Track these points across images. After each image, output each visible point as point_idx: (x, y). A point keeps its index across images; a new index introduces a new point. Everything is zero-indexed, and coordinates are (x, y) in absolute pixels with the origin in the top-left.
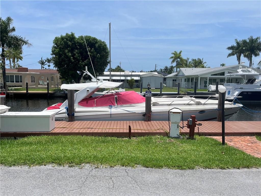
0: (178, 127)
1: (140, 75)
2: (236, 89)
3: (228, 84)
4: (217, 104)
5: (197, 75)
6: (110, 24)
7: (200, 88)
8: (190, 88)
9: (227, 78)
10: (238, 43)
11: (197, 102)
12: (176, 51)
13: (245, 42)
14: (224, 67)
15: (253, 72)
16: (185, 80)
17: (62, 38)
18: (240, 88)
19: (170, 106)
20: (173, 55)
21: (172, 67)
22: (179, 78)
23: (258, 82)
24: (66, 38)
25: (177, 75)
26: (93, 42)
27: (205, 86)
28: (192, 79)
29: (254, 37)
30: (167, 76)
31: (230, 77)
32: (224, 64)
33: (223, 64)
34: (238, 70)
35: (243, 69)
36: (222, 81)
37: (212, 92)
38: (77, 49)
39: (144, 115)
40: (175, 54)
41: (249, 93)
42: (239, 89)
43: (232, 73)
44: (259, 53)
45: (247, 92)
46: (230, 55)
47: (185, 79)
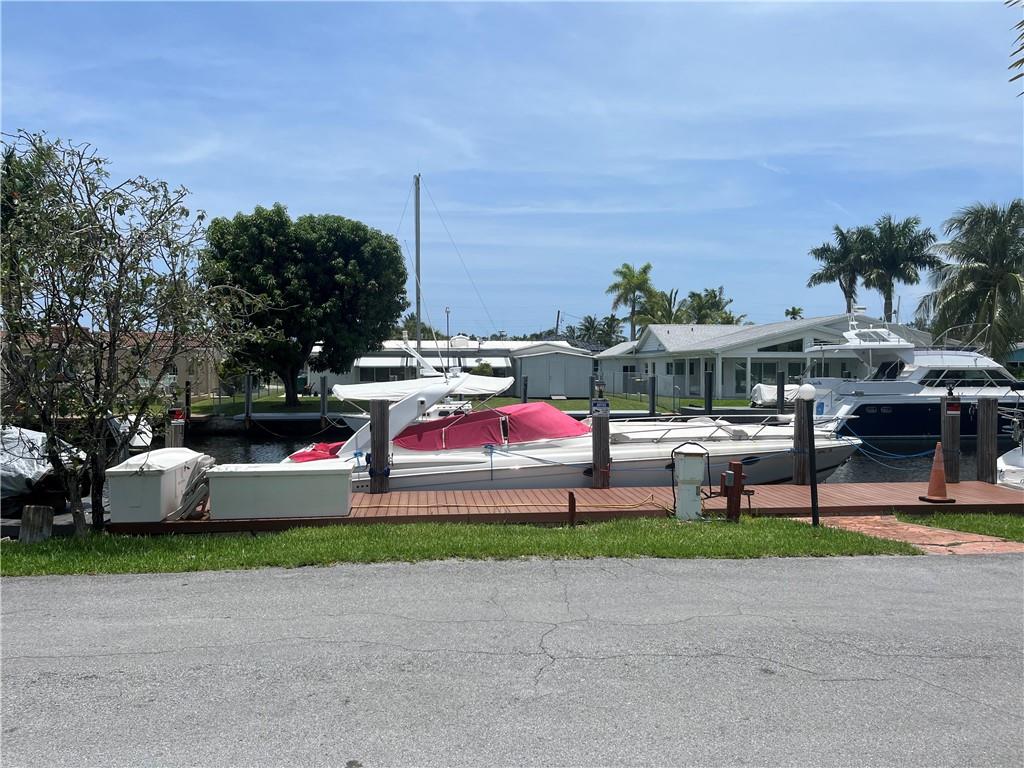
0: (698, 494)
1: (508, 351)
2: (842, 397)
3: (817, 379)
4: (790, 437)
5: (712, 351)
6: (418, 179)
7: (723, 397)
8: (688, 394)
9: (812, 359)
10: (843, 237)
11: (735, 431)
12: (631, 265)
13: (865, 235)
14: (798, 324)
15: (895, 341)
16: (669, 366)
17: (242, 224)
18: (857, 394)
19: (660, 445)
20: (619, 279)
21: (612, 322)
22: (646, 361)
23: (913, 372)
24: (255, 225)
25: (637, 351)
26: (354, 240)
27: (740, 389)
28: (694, 364)
29: (898, 220)
30: (603, 354)
31: (820, 355)
32: (797, 308)
33: (794, 309)
34: (845, 334)
35: (863, 330)
36: (796, 372)
37: (765, 407)
38: (296, 261)
39: (589, 471)
40: (626, 273)
41: (884, 411)
42: (853, 395)
43: (825, 343)
44: (916, 275)
45: (879, 406)
46: (817, 279)
47: (668, 364)
